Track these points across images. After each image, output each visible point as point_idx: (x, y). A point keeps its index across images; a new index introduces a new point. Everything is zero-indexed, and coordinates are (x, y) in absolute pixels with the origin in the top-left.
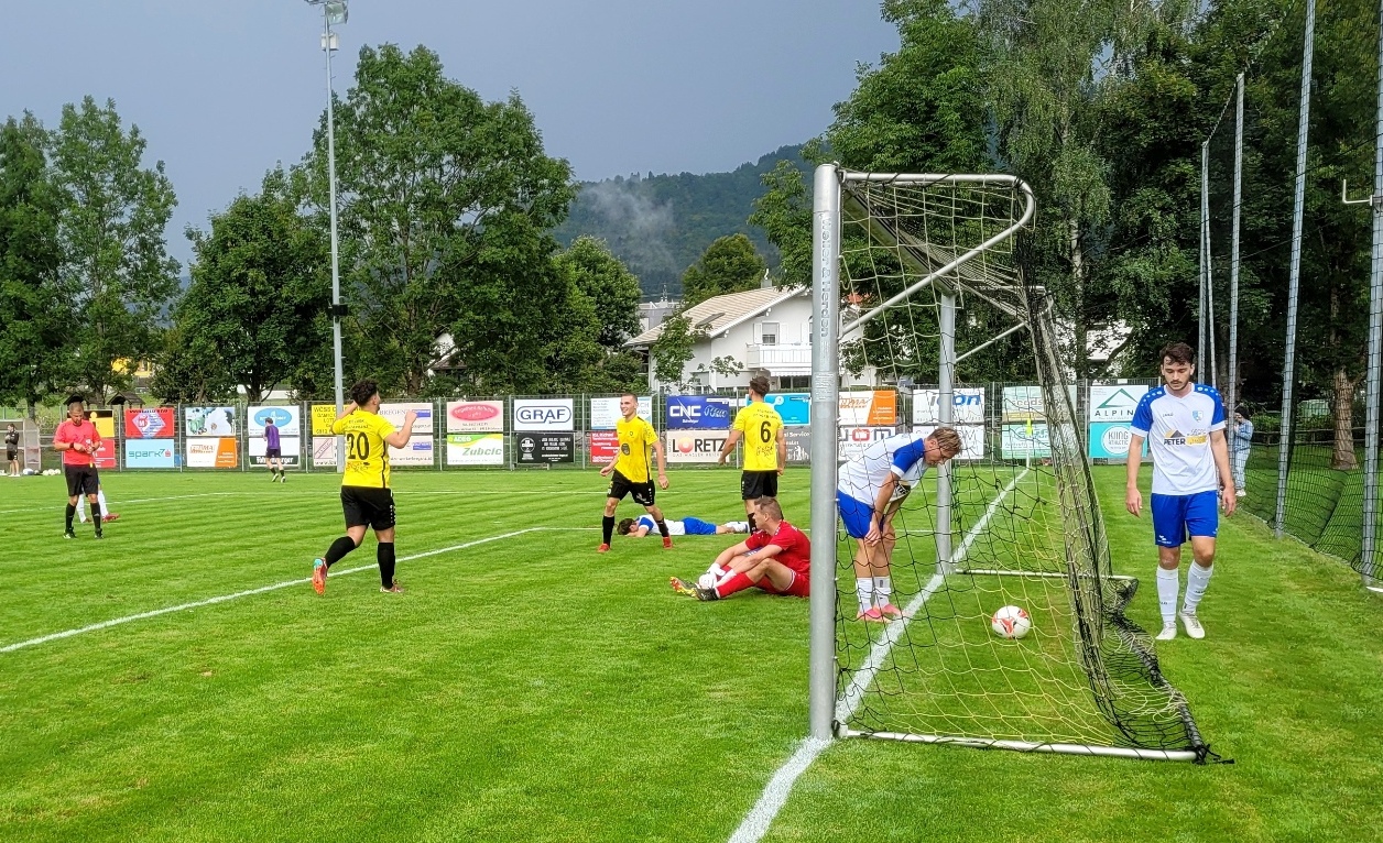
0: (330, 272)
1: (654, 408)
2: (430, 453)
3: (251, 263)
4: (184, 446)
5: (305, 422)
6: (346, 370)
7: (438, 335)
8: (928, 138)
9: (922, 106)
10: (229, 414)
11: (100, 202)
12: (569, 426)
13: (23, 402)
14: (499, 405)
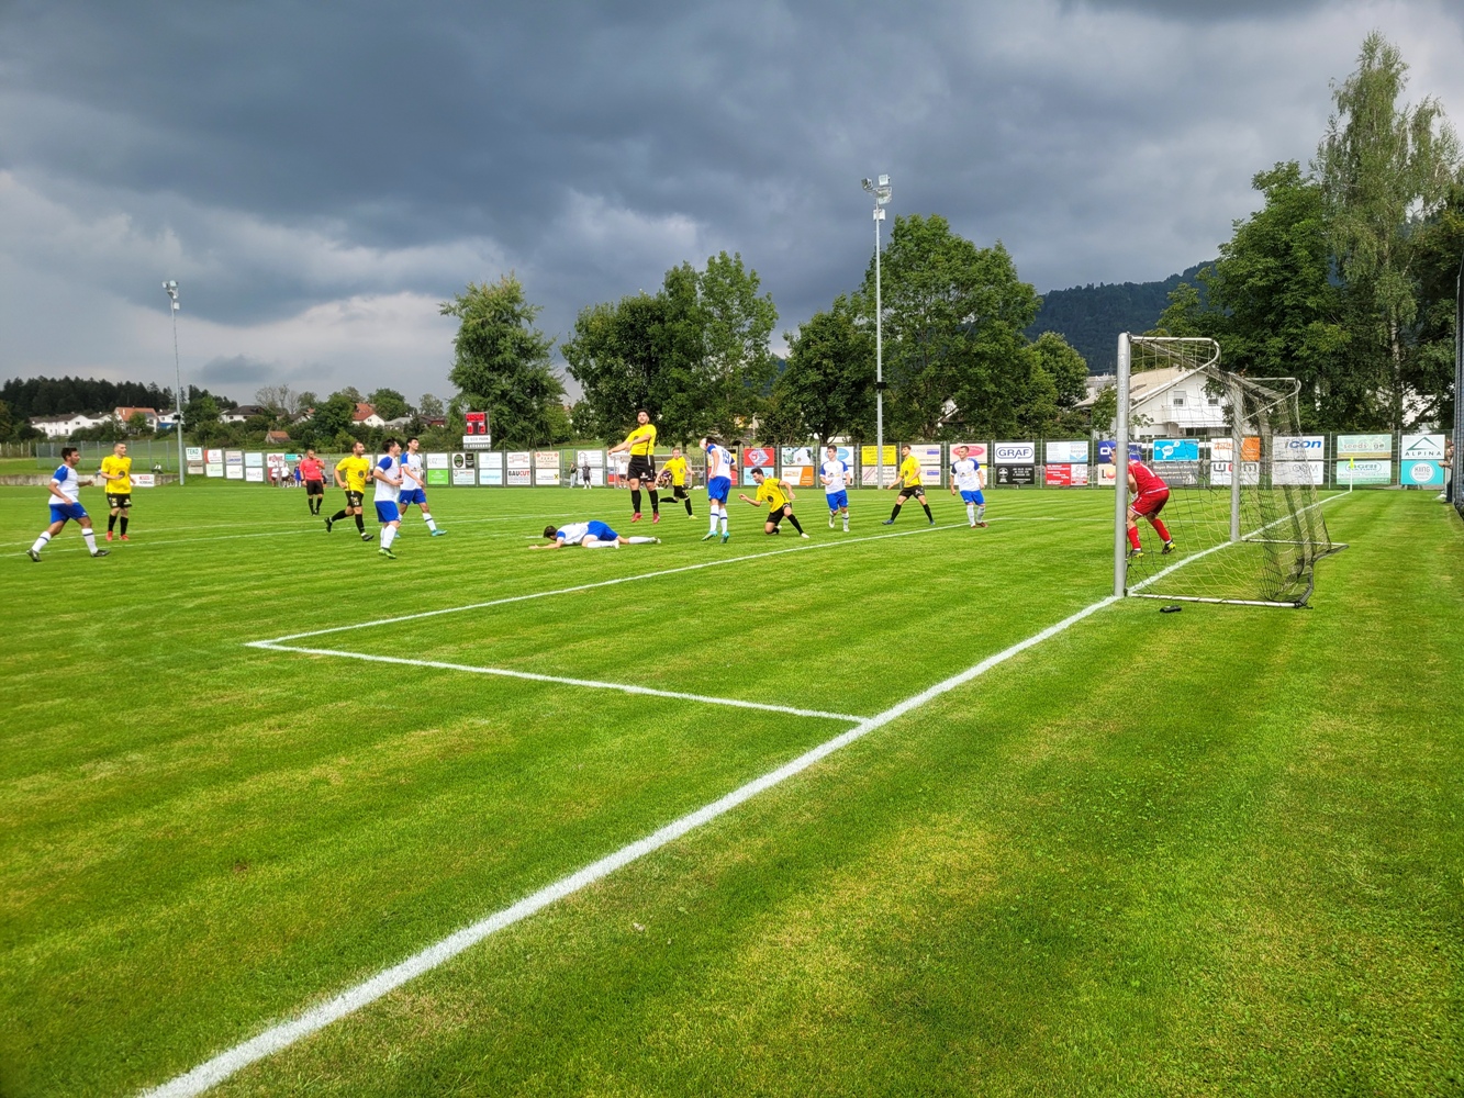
0: (876, 361)
1: (1090, 448)
2: (938, 477)
3: (824, 356)
4: (780, 471)
5: (858, 458)
6: (884, 424)
7: (945, 400)
8: (1286, 267)
9: (1283, 246)
10: (809, 452)
11: (730, 318)
12: (1032, 460)
13: (679, 445)
14: (984, 446)
